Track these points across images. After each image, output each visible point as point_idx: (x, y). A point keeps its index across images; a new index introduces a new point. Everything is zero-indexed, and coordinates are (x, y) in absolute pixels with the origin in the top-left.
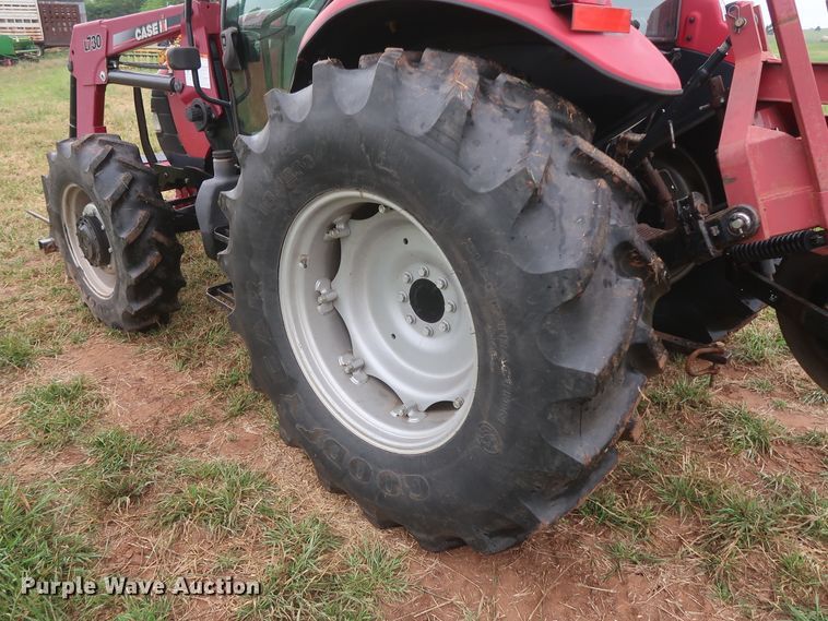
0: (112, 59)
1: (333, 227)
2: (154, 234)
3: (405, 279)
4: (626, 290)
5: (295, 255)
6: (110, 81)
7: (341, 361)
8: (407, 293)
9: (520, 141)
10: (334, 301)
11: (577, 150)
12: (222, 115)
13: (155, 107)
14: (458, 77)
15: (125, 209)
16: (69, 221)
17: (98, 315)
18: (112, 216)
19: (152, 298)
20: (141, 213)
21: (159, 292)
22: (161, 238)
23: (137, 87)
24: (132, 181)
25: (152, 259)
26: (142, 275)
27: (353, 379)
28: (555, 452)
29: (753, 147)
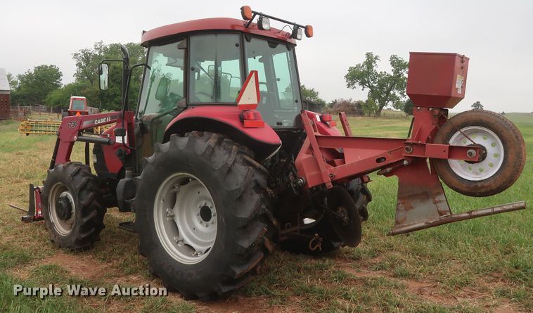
0: (80, 131)
1: (174, 188)
2: (95, 202)
3: (198, 206)
4: (257, 197)
5: (160, 198)
6: (78, 140)
7: (175, 238)
8: (199, 212)
9: (227, 156)
10: (173, 216)
11: (244, 159)
12: (131, 154)
13: (95, 151)
14: (212, 139)
15: (84, 192)
16: (52, 200)
17: (60, 244)
18: (79, 194)
19: (90, 232)
20: (91, 194)
21: (93, 229)
22: (98, 205)
23: (87, 142)
24: (89, 181)
25: (93, 214)
26: (88, 220)
27: (179, 245)
28: (238, 245)
29: (304, 160)
